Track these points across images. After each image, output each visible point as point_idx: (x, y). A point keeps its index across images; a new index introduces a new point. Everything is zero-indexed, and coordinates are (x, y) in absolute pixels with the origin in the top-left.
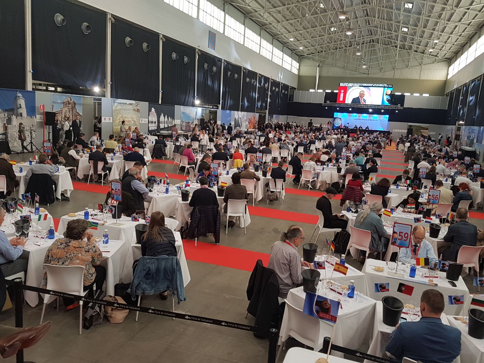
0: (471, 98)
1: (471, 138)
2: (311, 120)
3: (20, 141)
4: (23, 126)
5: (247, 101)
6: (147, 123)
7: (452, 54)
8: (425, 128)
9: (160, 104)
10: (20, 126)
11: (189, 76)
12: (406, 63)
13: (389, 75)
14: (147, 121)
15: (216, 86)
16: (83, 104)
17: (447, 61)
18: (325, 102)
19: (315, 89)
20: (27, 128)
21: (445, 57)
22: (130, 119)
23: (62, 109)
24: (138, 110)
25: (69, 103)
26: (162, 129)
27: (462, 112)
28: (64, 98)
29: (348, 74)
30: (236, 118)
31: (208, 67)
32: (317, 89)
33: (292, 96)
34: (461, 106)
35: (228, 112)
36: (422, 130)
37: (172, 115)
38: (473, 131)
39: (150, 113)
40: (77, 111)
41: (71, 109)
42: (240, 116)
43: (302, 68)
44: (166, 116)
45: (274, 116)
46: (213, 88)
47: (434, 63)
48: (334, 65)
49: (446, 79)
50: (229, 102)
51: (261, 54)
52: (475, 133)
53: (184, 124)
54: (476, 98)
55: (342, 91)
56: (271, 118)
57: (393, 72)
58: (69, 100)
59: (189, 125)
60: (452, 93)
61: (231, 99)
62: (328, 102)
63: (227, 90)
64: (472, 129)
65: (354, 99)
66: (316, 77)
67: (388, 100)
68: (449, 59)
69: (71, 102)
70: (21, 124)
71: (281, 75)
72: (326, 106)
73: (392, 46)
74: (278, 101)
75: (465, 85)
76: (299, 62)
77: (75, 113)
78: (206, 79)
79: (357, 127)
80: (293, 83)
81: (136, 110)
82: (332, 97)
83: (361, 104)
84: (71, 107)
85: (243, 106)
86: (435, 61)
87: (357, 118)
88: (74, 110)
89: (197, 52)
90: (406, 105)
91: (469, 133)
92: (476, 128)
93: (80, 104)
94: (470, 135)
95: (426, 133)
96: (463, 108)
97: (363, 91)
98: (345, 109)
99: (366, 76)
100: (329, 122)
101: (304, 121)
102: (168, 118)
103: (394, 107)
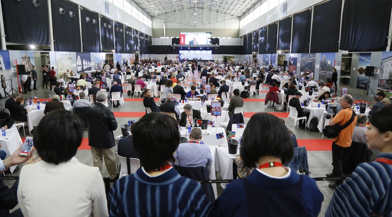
0: (261, 38)
1: (266, 61)
2: (166, 56)
3: (3, 88)
4: (3, 77)
5: (129, 46)
6: (76, 66)
7: (242, 14)
8: (232, 57)
9: (82, 53)
10: (2, 78)
11: (96, 32)
12: (217, 20)
13: (207, 27)
14: (76, 65)
15: (111, 38)
16: (35, 58)
17: (238, 18)
18: (173, 44)
19: (163, 36)
20: (6, 78)
21: (237, 16)
22: (67, 65)
23: (22, 63)
24: (71, 58)
25: (26, 58)
26: (85, 70)
27: (255, 46)
28: (22, 54)
29: (183, 27)
30: (124, 58)
31: (106, 25)
32: (166, 37)
33: (151, 42)
34: (254, 43)
35: (119, 54)
36: (231, 58)
37: (89, 60)
38: (267, 57)
39: (77, 59)
40: (32, 63)
41: (27, 62)
42: (126, 57)
43: (154, 24)
44: (86, 60)
45: (143, 55)
46: (110, 39)
47: (231, 19)
48: (174, 22)
49: (239, 28)
50: (119, 48)
51: (132, 15)
52: (268, 58)
53: (96, 65)
54: (265, 38)
55: (182, 37)
56: (141, 57)
57: (209, 25)
58: (26, 55)
59: (99, 65)
60: (245, 36)
61: (120, 45)
62: (175, 44)
63: (117, 40)
64: (266, 56)
65: (190, 42)
66: (163, 29)
67: (210, 42)
68: (239, 17)
69: (27, 56)
70: (2, 76)
71: (144, 29)
72: (174, 47)
73: (210, 10)
74: (144, 45)
75: (255, 31)
76: (152, 20)
77: (30, 64)
78: (105, 33)
79: (195, 59)
80: (150, 34)
81: (70, 58)
82: (176, 41)
83: (195, 44)
84: (27, 60)
85: (126, 50)
86: (232, 18)
87: (193, 53)
88: (29, 63)
89: (100, 16)
90: (221, 44)
91: (264, 58)
92: (269, 55)
93: (32, 58)
94: (265, 59)
95: (233, 60)
96: (256, 44)
97: (195, 37)
98: (185, 48)
99: (194, 28)
100: (177, 57)
101: (161, 57)
102: (87, 62)
103: (213, 46)
